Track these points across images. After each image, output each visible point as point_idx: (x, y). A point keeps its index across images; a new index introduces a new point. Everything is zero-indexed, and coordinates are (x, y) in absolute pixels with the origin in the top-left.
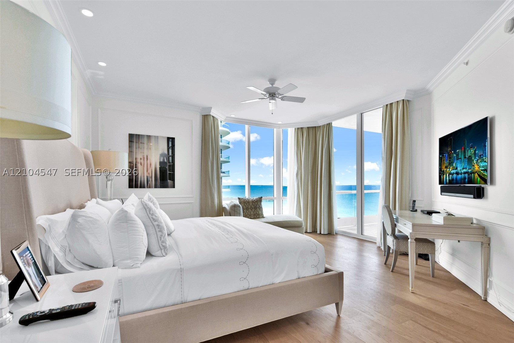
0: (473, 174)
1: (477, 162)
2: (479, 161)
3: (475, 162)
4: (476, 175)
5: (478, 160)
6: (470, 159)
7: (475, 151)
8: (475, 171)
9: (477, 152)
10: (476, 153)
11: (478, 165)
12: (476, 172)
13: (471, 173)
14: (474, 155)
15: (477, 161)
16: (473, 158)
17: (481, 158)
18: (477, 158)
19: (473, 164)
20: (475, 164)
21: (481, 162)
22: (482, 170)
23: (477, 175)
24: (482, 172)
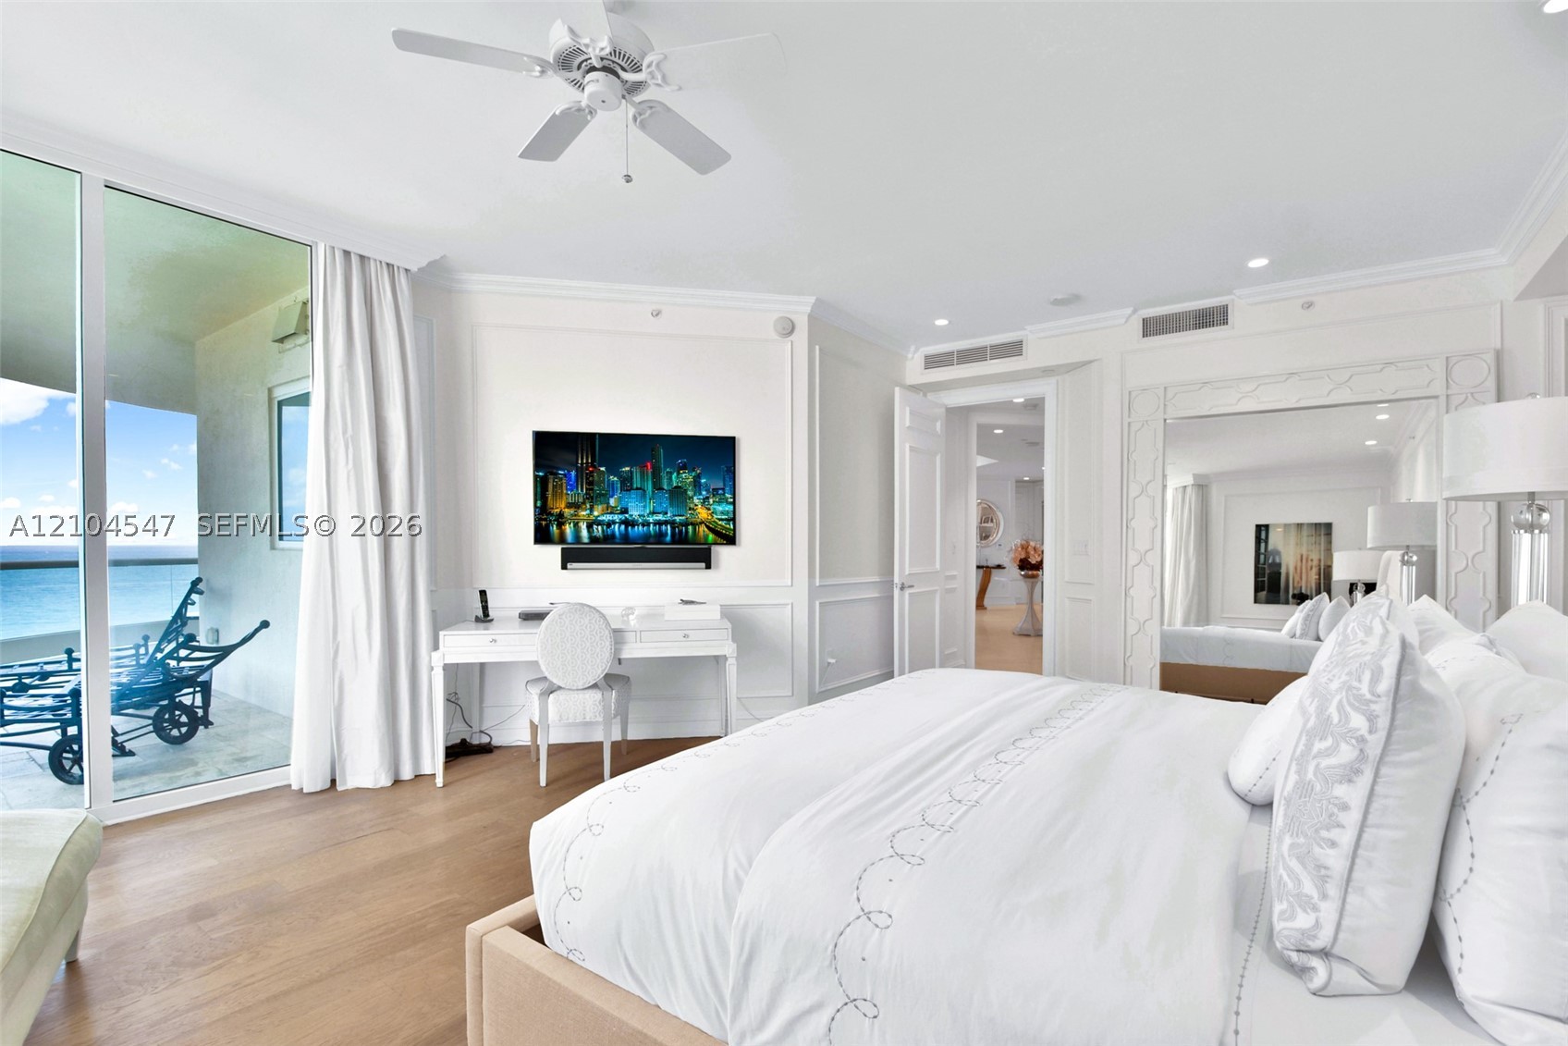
0: (690, 527)
1: (704, 502)
2: (711, 501)
3: (696, 501)
4: (702, 529)
5: (707, 498)
6: (678, 495)
7: (698, 477)
8: (699, 520)
9: (703, 481)
10: (700, 482)
11: (709, 509)
12: (701, 523)
13: (686, 524)
14: (695, 486)
15: (704, 499)
16: (690, 493)
17: (717, 494)
18: (704, 493)
19: (692, 506)
20: (696, 505)
21: (719, 502)
22: (720, 520)
23: (706, 529)
24: (720, 523)
